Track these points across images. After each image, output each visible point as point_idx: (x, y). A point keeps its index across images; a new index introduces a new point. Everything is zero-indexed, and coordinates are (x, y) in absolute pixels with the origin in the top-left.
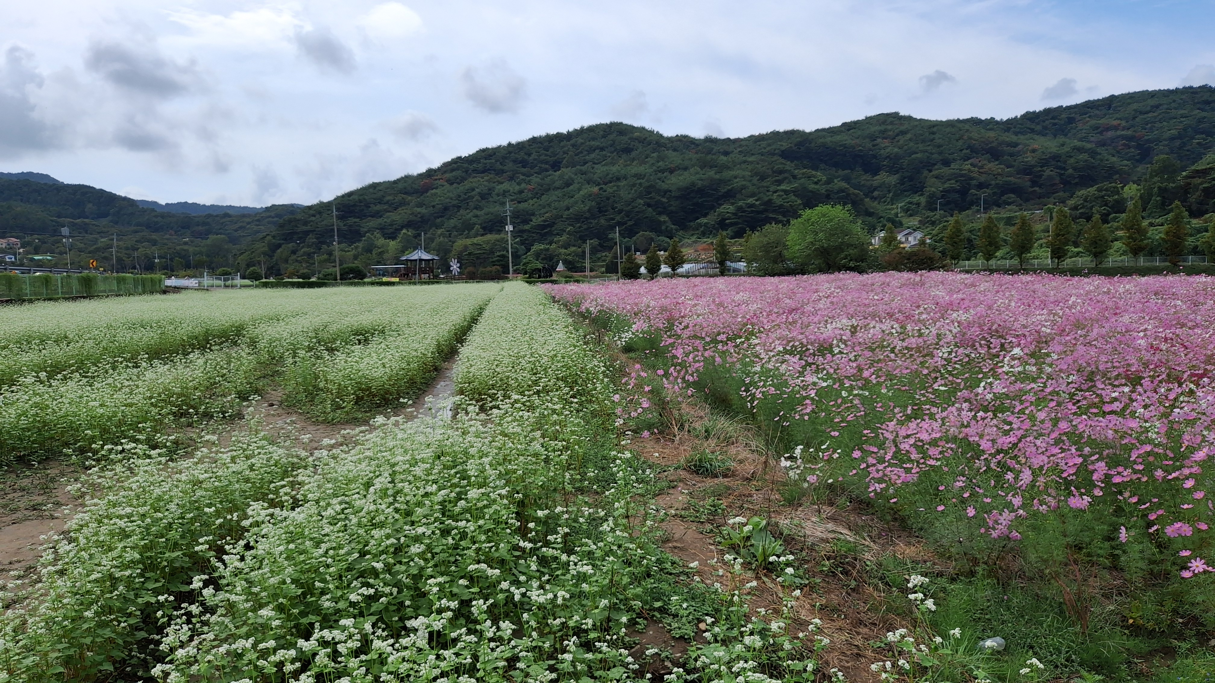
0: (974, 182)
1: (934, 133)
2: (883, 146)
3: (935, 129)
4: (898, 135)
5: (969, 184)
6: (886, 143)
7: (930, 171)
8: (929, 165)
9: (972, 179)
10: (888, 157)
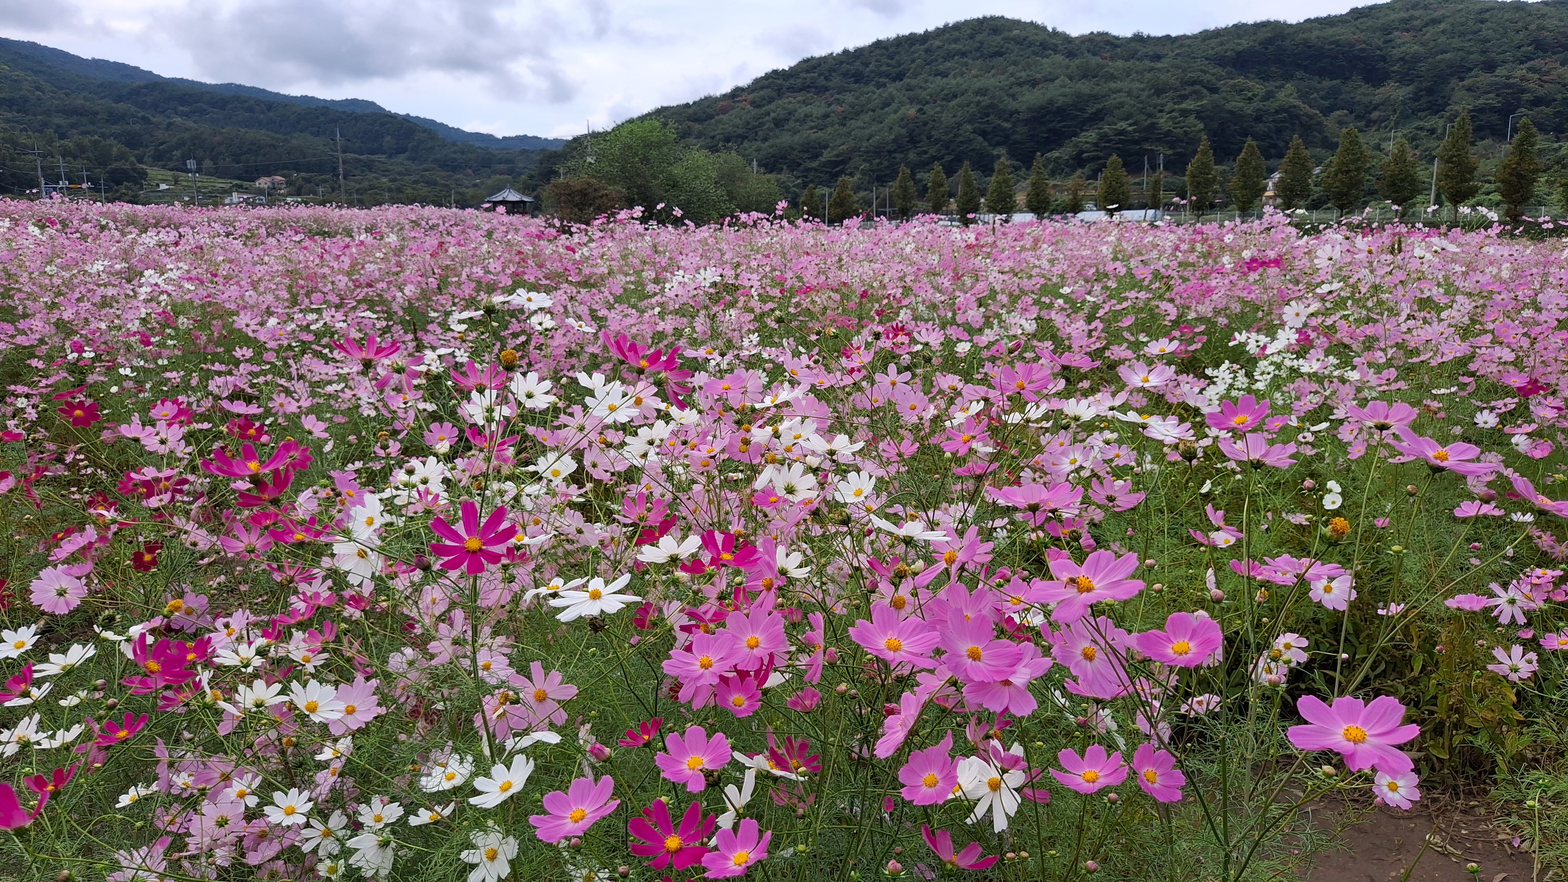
0: (1526, 96)
1: (1482, 22)
2: (1399, 41)
3: (1487, 15)
4: (1427, 25)
5: (1519, 100)
6: (1407, 37)
7: (1462, 79)
8: (1461, 70)
9: (1523, 91)
10: (1402, 59)
